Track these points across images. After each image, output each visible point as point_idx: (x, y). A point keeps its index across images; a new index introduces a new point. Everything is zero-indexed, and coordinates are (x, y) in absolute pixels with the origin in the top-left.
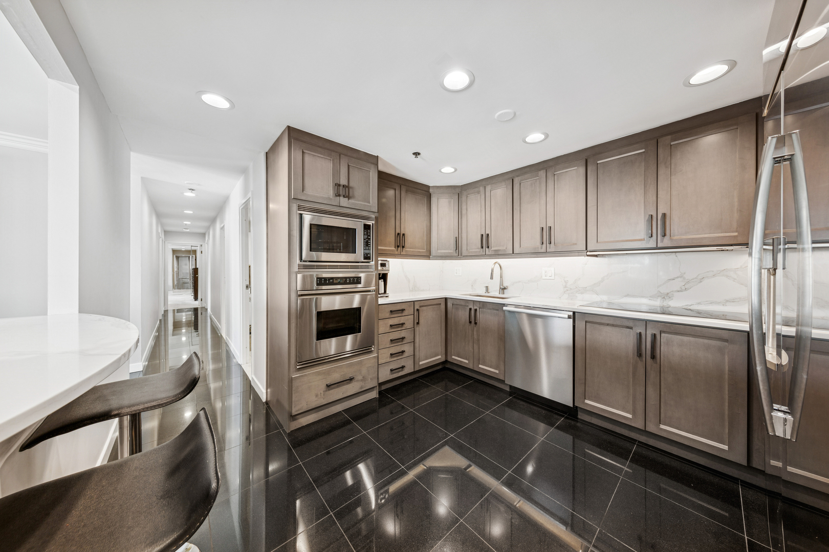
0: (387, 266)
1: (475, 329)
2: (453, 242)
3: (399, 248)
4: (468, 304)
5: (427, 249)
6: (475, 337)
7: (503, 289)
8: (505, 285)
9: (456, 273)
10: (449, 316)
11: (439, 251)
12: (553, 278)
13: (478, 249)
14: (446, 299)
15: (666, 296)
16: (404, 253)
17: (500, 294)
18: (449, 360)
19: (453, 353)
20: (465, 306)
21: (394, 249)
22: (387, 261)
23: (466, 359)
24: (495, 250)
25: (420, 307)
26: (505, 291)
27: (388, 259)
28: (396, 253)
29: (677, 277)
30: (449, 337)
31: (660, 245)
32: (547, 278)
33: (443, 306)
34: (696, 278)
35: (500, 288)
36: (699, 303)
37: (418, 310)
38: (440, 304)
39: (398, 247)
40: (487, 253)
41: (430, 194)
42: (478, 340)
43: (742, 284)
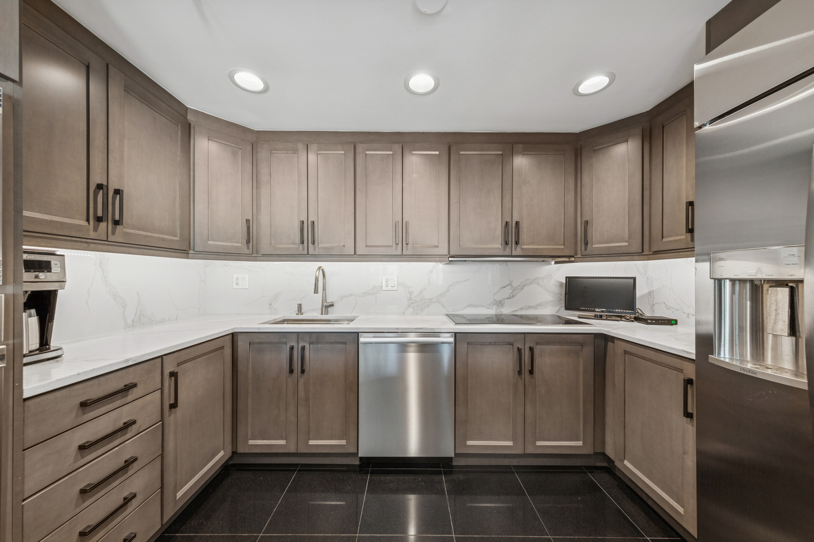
0: (55, 268)
1: (302, 381)
2: (241, 229)
3: (103, 225)
4: (285, 340)
5: (181, 234)
6: (302, 394)
7: (327, 307)
8: (330, 300)
9: (237, 284)
10: (241, 367)
11: (210, 242)
12: (395, 288)
13: (294, 244)
14: (234, 336)
15: (500, 303)
16: (118, 237)
17: (322, 314)
18: (241, 450)
19: (249, 435)
20: (280, 343)
21: (84, 223)
22: (53, 254)
23: (281, 438)
24: (325, 248)
25: (179, 365)
26: (330, 309)
27: (59, 251)
28: (92, 234)
29: (507, 285)
30: (240, 406)
31: (514, 253)
32: (389, 288)
33: (228, 351)
34: (519, 286)
35: (323, 306)
36: (521, 309)
37: (173, 375)
38: (223, 348)
39: (99, 220)
40: (311, 252)
41: (190, 124)
42: (307, 400)
43: (546, 290)
